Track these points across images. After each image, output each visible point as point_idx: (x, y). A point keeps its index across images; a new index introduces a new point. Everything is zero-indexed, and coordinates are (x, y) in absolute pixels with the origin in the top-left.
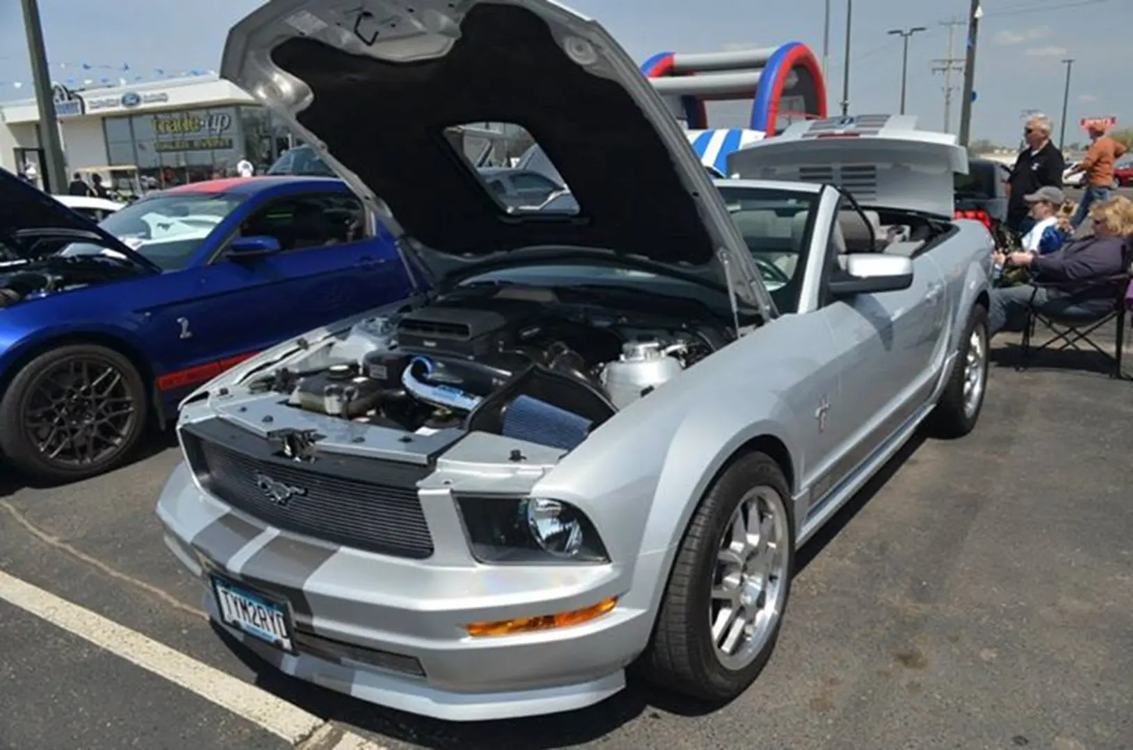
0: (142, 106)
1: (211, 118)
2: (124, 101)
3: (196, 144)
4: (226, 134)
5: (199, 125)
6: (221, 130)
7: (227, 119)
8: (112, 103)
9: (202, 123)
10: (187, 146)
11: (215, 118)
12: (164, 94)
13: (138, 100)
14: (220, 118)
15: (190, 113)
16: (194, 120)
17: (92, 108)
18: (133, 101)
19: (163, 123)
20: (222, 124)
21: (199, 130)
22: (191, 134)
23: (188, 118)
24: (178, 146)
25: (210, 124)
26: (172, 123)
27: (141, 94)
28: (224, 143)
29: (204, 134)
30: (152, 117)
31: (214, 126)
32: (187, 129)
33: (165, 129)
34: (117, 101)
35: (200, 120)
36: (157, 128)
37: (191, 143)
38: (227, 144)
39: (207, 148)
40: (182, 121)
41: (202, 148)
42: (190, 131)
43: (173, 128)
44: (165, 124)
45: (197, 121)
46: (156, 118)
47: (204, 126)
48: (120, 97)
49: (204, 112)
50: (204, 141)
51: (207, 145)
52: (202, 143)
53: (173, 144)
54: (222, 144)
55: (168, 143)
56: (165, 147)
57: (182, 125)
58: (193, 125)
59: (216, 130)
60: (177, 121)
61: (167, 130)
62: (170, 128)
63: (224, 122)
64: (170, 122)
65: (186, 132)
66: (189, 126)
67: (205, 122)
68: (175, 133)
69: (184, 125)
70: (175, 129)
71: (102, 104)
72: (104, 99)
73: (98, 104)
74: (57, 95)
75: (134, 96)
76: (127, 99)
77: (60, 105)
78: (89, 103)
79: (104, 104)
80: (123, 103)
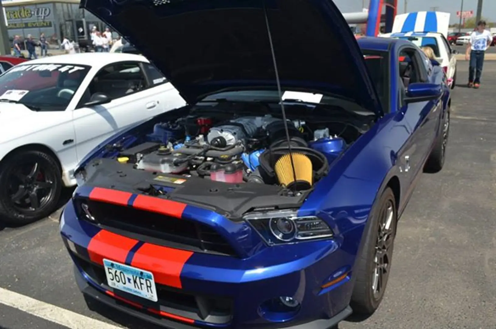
1: (38, 9)
3: (29, 25)
4: (47, 19)
5: (31, 13)
6: (44, 17)
7: (48, 10)
9: (33, 13)
10: (24, 26)
11: (41, 10)
14: (44, 9)
15: (26, 7)
16: (27, 11)
19: (8, 13)
20: (45, 13)
21: (31, 17)
22: (27, 19)
23: (24, 10)
24: (18, 26)
25: (38, 14)
26: (14, 12)
28: (47, 24)
29: (34, 19)
31: (40, 14)
32: (23, 16)
33: (10, 17)
35: (31, 11)
37: (26, 24)
38: (48, 24)
39: (36, 27)
40: (20, 12)
41: (33, 27)
42: (26, 17)
43: (15, 16)
44: (10, 13)
45: (29, 12)
47: (34, 14)
49: (34, 7)
50: (34, 23)
51: (36, 25)
52: (33, 24)
53: (15, 25)
54: (45, 24)
55: (12, 24)
56: (10, 26)
57: (20, 14)
58: (27, 14)
59: (41, 17)
60: (17, 12)
61: (11, 17)
62: (13, 16)
63: (46, 12)
64: (13, 12)
65: (23, 18)
66: (25, 15)
67: (34, 12)
68: (16, 18)
69: (22, 14)
70: (16, 16)
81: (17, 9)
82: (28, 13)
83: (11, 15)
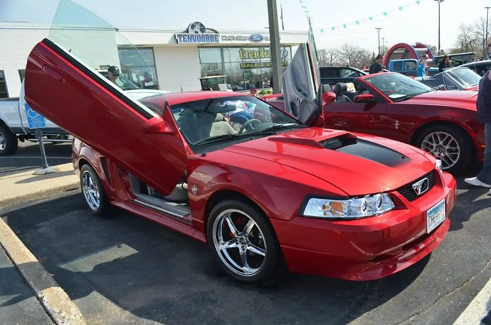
2: (251, 38)
3: (268, 65)
6: (283, 58)
7: (286, 52)
10: (262, 65)
13: (262, 39)
15: (265, 49)
17: (223, 40)
18: (259, 39)
19: (247, 52)
20: (283, 55)
23: (264, 51)
24: (256, 65)
26: (253, 52)
27: (264, 36)
28: (284, 64)
30: (239, 48)
32: (263, 56)
33: (248, 56)
34: (246, 37)
36: (243, 56)
37: (265, 64)
40: (260, 52)
42: (265, 58)
43: (254, 56)
44: (248, 53)
48: (249, 36)
53: (253, 64)
55: (250, 64)
56: (247, 66)
57: (259, 55)
58: (267, 55)
60: (256, 52)
61: (250, 56)
64: (252, 52)
65: (263, 58)
66: (264, 56)
68: (255, 58)
69: (261, 55)
70: (256, 56)
71: (233, 38)
72: (235, 35)
73: (230, 38)
74: (197, 29)
75: (259, 36)
76: (254, 37)
77: (199, 35)
78: (223, 37)
79: (235, 39)
80: (251, 39)
81: (257, 49)
82: (267, 53)
83: (250, 54)
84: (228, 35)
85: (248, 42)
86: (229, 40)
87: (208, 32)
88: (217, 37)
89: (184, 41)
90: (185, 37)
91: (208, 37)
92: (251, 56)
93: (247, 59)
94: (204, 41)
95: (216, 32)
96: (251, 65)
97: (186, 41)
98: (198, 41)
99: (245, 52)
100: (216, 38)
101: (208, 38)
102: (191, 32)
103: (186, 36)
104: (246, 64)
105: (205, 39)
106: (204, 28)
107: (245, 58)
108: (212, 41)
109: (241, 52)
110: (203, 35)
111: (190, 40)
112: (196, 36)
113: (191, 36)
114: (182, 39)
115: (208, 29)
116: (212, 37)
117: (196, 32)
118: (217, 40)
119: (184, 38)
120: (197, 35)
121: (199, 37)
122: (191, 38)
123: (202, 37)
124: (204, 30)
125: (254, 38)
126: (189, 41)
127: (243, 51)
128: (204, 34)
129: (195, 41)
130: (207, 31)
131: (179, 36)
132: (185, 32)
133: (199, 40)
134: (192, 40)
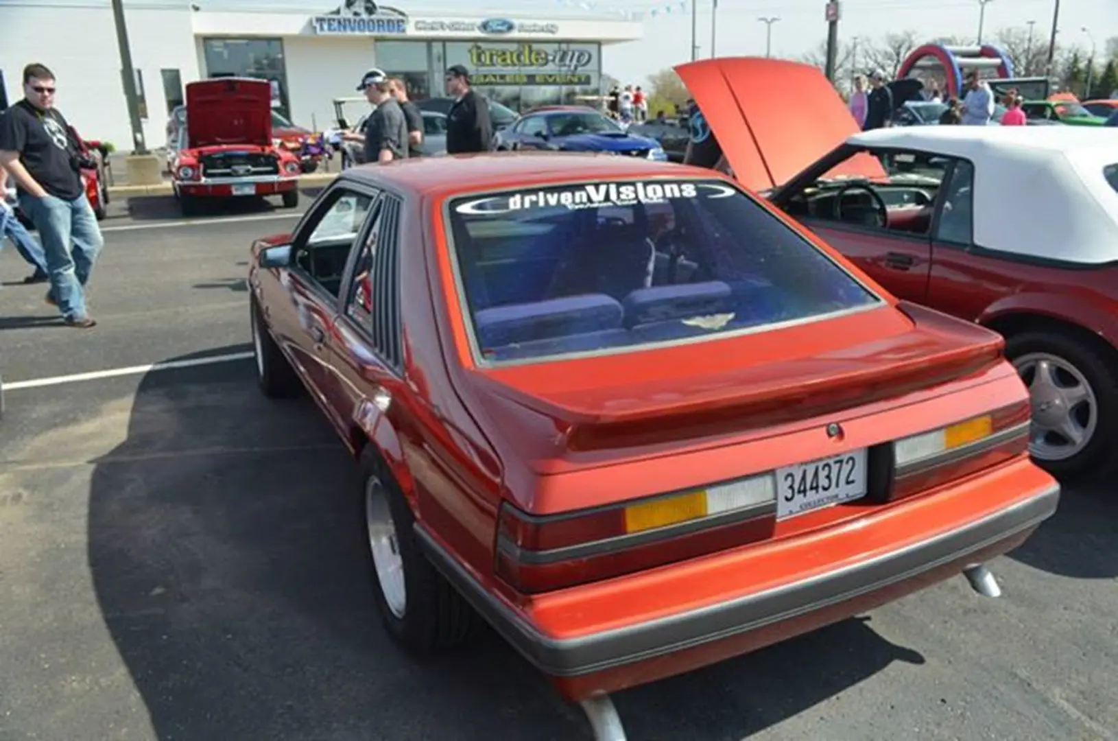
0: (515, 34)
1: (565, 53)
2: (485, 26)
3: (538, 79)
4: (583, 70)
5: (545, 59)
6: (576, 68)
8: (457, 26)
9: (551, 58)
10: (525, 80)
11: (570, 53)
12: (552, 26)
13: (510, 28)
14: (577, 54)
15: (535, 47)
16: (538, 54)
17: (417, 29)
18: (504, 28)
19: (488, 54)
20: (578, 60)
21: (546, 64)
22: (532, 68)
23: (531, 51)
24: (508, 79)
25: (562, 59)
26: (504, 53)
27: (516, 22)
28: (579, 79)
29: (550, 68)
30: (470, 45)
31: (567, 62)
33: (491, 59)
34: (473, 25)
35: (547, 54)
36: (479, 59)
37: (534, 77)
38: (582, 80)
39: (554, 83)
40: (520, 53)
41: (546, 83)
42: (532, 64)
43: (504, 60)
44: (491, 55)
46: (479, 48)
47: (552, 61)
48: (479, 21)
49: (556, 46)
50: (550, 76)
51: (555, 80)
52: (548, 78)
53: (502, 77)
54: (576, 80)
55: (495, 76)
56: (487, 80)
57: (518, 58)
58: (537, 60)
59: (569, 66)
60: (512, 53)
61: (494, 61)
62: (499, 60)
63: (581, 58)
64: (500, 53)
65: (525, 65)
66: (530, 60)
67: (554, 58)
68: (508, 65)
69: (522, 59)
70: (509, 61)
71: (442, 26)
72: (447, 21)
73: (434, 26)
74: (359, 7)
75: (504, 23)
76: (491, 24)
77: (363, 20)
78: (417, 23)
79: (445, 27)
80: (482, 29)
81: (514, 47)
82: (538, 57)
83: (495, 58)
84: (429, 20)
85: (478, 34)
86: (432, 29)
87: (383, 14)
88: (401, 24)
89: (329, 29)
90: (332, 22)
91: (381, 23)
92: (497, 60)
93: (488, 65)
94: (373, 30)
95: (402, 14)
96: (498, 78)
97: (335, 30)
98: (360, 30)
99: (483, 52)
100: (399, 26)
101: (383, 26)
102: (346, 14)
103: (334, 20)
104: (485, 76)
105: (374, 28)
106: (374, 6)
107: (484, 65)
108: (389, 31)
109: (474, 51)
110: (372, 21)
111: (342, 28)
112: (355, 21)
113: (345, 20)
114: (326, 26)
115: (382, 7)
116: (391, 24)
117: (356, 14)
118: (401, 28)
119: (330, 25)
120: (358, 18)
121: (361, 23)
122: (343, 24)
123: (368, 23)
124: (373, 10)
125: (491, 27)
126: (340, 30)
127: (480, 51)
128: (373, 17)
129: (353, 30)
130: (379, 11)
131: (320, 20)
132: (333, 13)
133: (362, 27)
134: (348, 29)
